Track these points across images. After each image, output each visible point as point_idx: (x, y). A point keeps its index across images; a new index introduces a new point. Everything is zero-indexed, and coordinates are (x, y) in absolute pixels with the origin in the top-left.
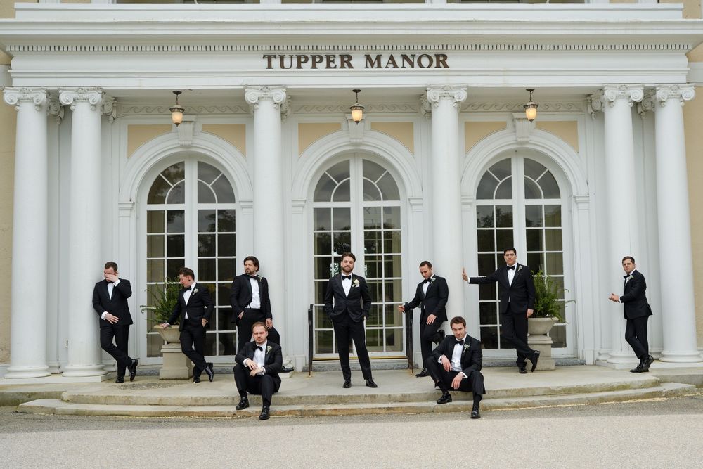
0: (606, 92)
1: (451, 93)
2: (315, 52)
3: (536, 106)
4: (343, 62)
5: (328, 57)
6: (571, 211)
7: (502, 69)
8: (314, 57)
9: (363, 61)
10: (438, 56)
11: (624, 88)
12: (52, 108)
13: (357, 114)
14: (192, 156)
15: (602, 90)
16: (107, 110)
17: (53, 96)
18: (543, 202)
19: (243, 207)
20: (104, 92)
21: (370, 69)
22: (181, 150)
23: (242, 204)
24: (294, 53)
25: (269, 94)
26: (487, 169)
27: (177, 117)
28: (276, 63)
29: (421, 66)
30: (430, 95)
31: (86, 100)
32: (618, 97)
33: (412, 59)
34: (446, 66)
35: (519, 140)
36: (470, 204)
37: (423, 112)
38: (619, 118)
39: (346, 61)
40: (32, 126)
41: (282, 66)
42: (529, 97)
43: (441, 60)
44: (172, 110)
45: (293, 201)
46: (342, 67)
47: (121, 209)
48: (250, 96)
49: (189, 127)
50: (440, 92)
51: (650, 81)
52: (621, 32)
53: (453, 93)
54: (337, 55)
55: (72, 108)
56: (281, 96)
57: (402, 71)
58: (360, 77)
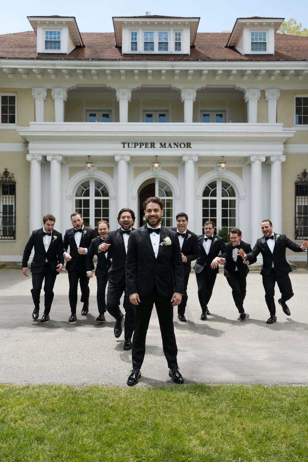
1: (192, 158)
2: (141, 142)
3: (225, 163)
4: (151, 145)
5: (146, 144)
6: (239, 202)
7: (211, 149)
8: (140, 144)
9: (159, 145)
10: (187, 144)
11: (258, 156)
12: (44, 162)
13: (156, 165)
14: (92, 178)
15: (250, 157)
16: (63, 162)
17: (44, 157)
18: (229, 198)
19: (112, 199)
20: (62, 156)
21: (162, 148)
22: (89, 177)
23: (112, 198)
24: (133, 142)
25: (124, 158)
26: (207, 185)
27: (89, 165)
28: (126, 145)
29: (181, 147)
30: (184, 159)
31: (56, 159)
32: (256, 160)
33: (177, 145)
34: (190, 147)
35: (219, 174)
36: (199, 199)
37: (182, 163)
38: (257, 168)
39: (153, 145)
40: (36, 168)
41: (129, 147)
42: (222, 159)
43: (188, 145)
44: (87, 163)
45: (132, 197)
46: (151, 147)
47: (67, 199)
48: (117, 158)
49: (92, 168)
50: (188, 157)
51: (268, 154)
52: (257, 136)
53: (193, 158)
54: (149, 143)
55: (51, 162)
56: (128, 158)
57: (174, 149)
58: (158, 151)
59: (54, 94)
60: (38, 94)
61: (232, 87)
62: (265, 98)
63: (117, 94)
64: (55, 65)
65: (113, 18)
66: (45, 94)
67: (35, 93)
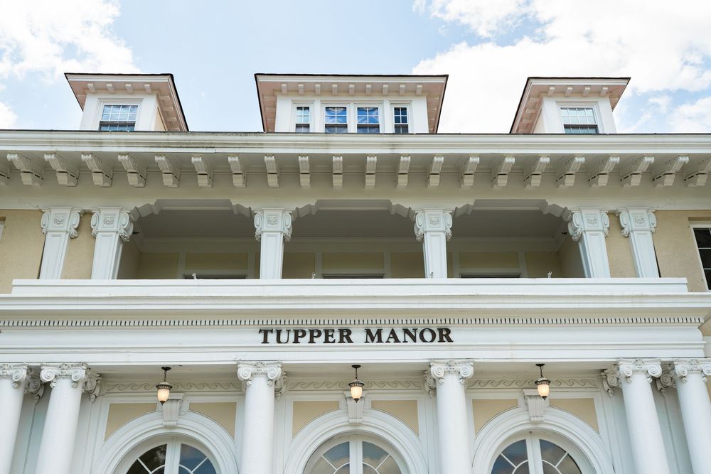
0: (621, 367)
1: (457, 368)
2: (313, 327)
3: (548, 382)
4: (342, 336)
5: (327, 331)
7: (508, 343)
8: (312, 332)
9: (363, 336)
10: (440, 330)
11: (639, 362)
12: (32, 385)
13: (356, 392)
14: (176, 437)
16: (89, 388)
17: (34, 372)
20: (89, 368)
21: (371, 344)
22: (164, 431)
24: (292, 327)
25: (264, 370)
26: (500, 452)
27: (163, 394)
28: (272, 337)
29: (424, 341)
30: (436, 370)
31: (69, 376)
32: (634, 372)
33: (413, 334)
34: (450, 340)
35: (533, 419)
37: (428, 389)
38: (639, 394)
39: (346, 335)
41: (279, 341)
42: (539, 373)
43: (444, 335)
44: (159, 387)
46: (341, 341)
48: (243, 372)
49: (176, 405)
50: (445, 368)
51: (666, 355)
53: (460, 368)
54: (336, 330)
55: (52, 385)
56: (276, 372)
57: (404, 346)
58: (360, 352)
59: (97, 222)
60: (57, 222)
61: (537, 208)
62: (623, 229)
63: (257, 221)
64: (101, 143)
65: (258, 77)
66: (75, 221)
67: (48, 221)
